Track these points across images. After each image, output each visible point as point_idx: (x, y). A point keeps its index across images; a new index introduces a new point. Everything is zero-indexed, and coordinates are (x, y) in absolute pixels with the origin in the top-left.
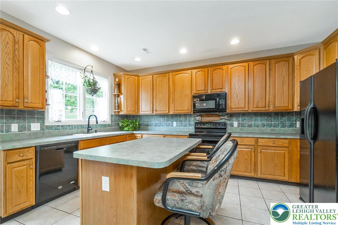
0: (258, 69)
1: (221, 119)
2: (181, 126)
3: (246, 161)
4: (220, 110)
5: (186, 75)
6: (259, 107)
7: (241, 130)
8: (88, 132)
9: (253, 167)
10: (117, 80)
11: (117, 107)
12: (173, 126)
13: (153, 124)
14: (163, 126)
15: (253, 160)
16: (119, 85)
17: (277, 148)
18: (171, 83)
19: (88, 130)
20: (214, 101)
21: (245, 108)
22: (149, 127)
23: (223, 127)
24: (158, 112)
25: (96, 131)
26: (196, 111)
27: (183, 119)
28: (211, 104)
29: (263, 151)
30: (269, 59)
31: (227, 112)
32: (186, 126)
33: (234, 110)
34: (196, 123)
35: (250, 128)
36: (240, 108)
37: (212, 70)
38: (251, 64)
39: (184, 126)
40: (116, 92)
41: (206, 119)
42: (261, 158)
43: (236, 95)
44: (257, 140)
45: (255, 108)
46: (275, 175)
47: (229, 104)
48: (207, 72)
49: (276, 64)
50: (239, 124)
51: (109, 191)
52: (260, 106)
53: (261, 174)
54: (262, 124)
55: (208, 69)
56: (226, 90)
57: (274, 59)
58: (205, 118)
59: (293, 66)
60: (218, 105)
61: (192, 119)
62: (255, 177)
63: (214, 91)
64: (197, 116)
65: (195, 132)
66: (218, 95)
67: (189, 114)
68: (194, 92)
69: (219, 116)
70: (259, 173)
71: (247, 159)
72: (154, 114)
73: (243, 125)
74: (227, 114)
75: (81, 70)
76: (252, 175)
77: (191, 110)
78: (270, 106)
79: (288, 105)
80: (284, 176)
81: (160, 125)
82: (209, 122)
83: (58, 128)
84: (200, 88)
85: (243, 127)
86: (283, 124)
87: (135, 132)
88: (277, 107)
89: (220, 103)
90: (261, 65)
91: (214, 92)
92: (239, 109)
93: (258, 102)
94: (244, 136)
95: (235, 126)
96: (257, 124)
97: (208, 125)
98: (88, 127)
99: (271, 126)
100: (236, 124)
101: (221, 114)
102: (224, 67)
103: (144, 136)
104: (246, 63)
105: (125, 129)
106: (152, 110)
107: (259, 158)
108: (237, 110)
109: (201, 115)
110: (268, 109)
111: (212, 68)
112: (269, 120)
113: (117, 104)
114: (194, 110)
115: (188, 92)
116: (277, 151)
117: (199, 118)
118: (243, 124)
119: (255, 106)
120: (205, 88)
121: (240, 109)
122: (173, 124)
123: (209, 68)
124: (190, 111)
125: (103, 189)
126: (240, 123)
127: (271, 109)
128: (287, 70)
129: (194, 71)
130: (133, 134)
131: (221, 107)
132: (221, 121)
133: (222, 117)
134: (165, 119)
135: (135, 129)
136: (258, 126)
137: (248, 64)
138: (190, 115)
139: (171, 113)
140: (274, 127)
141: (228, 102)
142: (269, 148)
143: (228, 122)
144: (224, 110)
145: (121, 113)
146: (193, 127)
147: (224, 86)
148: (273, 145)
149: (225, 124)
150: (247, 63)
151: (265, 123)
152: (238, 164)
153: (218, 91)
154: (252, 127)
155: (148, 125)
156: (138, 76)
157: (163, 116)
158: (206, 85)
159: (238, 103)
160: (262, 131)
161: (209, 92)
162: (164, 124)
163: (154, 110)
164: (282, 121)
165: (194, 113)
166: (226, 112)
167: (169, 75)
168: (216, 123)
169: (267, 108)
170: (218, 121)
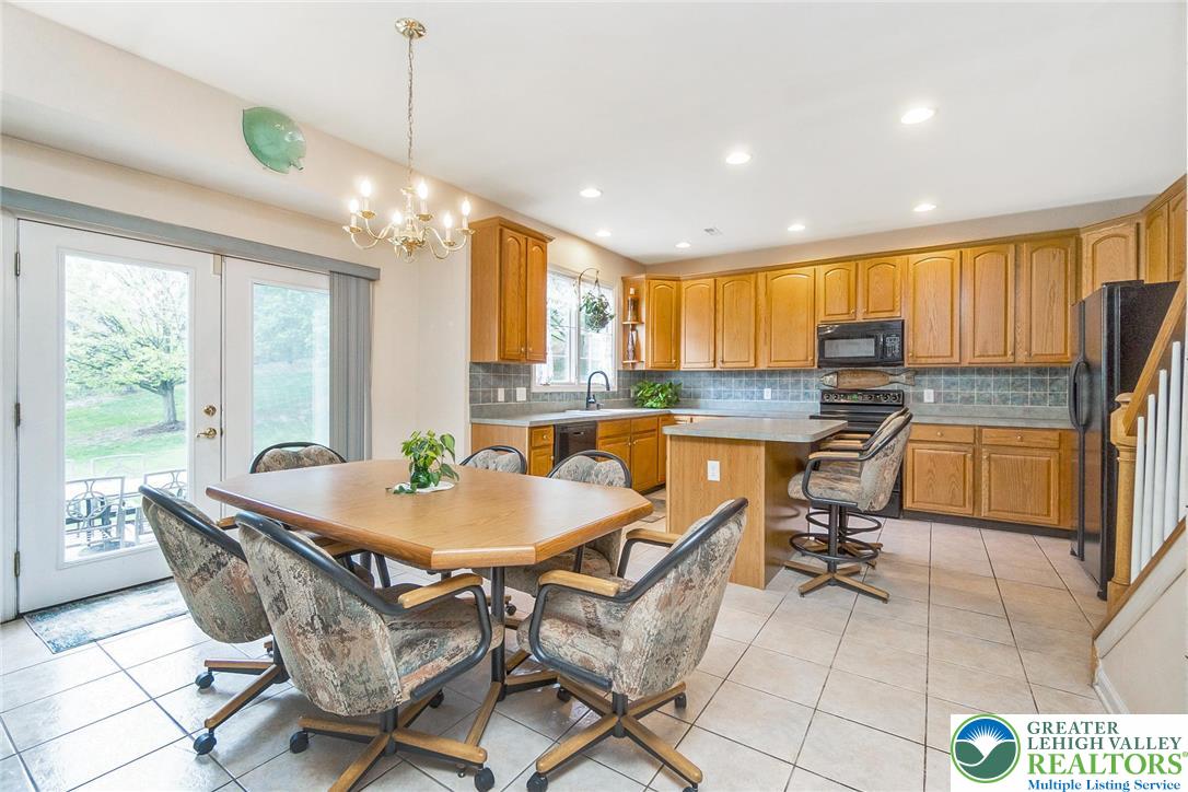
0: (988, 264)
1: (891, 383)
2: (785, 398)
3: (953, 479)
4: (886, 360)
5: (802, 277)
6: (988, 356)
7: (943, 409)
8: (588, 408)
9: (969, 492)
10: (632, 291)
11: (631, 354)
12: (762, 398)
13: (709, 392)
14: (736, 398)
15: (969, 477)
16: (636, 303)
17: (1029, 451)
18: (762, 297)
19: (588, 403)
20: (873, 340)
21: (952, 355)
22: (701, 401)
23: (894, 402)
24: (727, 365)
25: (598, 407)
26: (825, 363)
27: (789, 380)
28: (864, 348)
29: (993, 456)
30: (1016, 241)
31: (906, 365)
32: (797, 398)
33: (923, 360)
34: (824, 392)
35: (966, 406)
36: (939, 357)
37: (867, 266)
38: (968, 252)
39: (792, 399)
40: (629, 318)
41: (851, 381)
42: (989, 472)
43: (928, 325)
44: (981, 432)
45: (979, 356)
46: (1024, 513)
47: (911, 349)
48: (853, 273)
49: (1034, 255)
50: (937, 396)
51: (718, 479)
52: (990, 353)
53: (989, 511)
54: (1000, 396)
55: (857, 265)
56: (904, 313)
57: (1026, 241)
58: (847, 379)
59: (1077, 260)
60: (882, 349)
61: (814, 380)
62: (975, 516)
63: (873, 315)
64: (828, 375)
65: (822, 413)
66: (884, 327)
67: (805, 371)
68: (821, 317)
69: (884, 374)
70: (985, 507)
71: (953, 475)
72: (718, 369)
73: (949, 398)
74: (907, 370)
75: (574, 278)
76: (967, 511)
77: (813, 360)
78: (1018, 353)
79: (1063, 352)
80: (1048, 515)
81: (729, 396)
82: (859, 390)
83: (546, 397)
84: (836, 310)
85: (949, 401)
86: (1057, 396)
87: (673, 411)
88: (1036, 355)
89: (888, 345)
90: (995, 255)
91: (872, 317)
92: (936, 360)
93: (986, 342)
94: (945, 421)
95: (926, 400)
96: (988, 396)
97: (855, 396)
98: (589, 398)
99: (1025, 400)
100: (929, 395)
101: (889, 369)
102: (898, 260)
103: (696, 419)
104: (954, 251)
105: (648, 404)
106: (712, 359)
107: (985, 473)
108: (930, 361)
109: (837, 372)
110: (1012, 360)
111: (868, 261)
112: (1020, 386)
113: (630, 347)
114: (819, 362)
115: (803, 318)
116: (1029, 458)
117: (831, 380)
118: (948, 394)
119: (977, 353)
120: (849, 310)
121: (940, 360)
122: (762, 393)
123: (860, 263)
124: (809, 362)
125: (710, 478)
126: (940, 394)
127: (1022, 357)
128: (1063, 266)
129: (822, 269)
130: (670, 415)
131: (889, 355)
132: (889, 388)
133: (891, 378)
134: (741, 381)
135: (671, 403)
136: (989, 402)
137: (961, 253)
138: (808, 372)
139: (762, 366)
140: (1032, 404)
141: (908, 342)
142: (1010, 450)
143: (909, 390)
144: (898, 362)
145: (640, 367)
146: (818, 402)
147: (898, 304)
148: (1018, 444)
149: (899, 395)
150: (959, 251)
151: (1009, 393)
152: (931, 485)
153: (883, 316)
154: (972, 402)
155: (697, 397)
156: (677, 280)
157: (737, 373)
158: (851, 302)
159: (934, 346)
160: (999, 413)
161: (860, 319)
162: (739, 394)
163: (719, 360)
164: (1055, 388)
165: (819, 367)
166: (903, 365)
167: (757, 278)
168: (877, 393)
169: (1010, 358)
170: (881, 388)
